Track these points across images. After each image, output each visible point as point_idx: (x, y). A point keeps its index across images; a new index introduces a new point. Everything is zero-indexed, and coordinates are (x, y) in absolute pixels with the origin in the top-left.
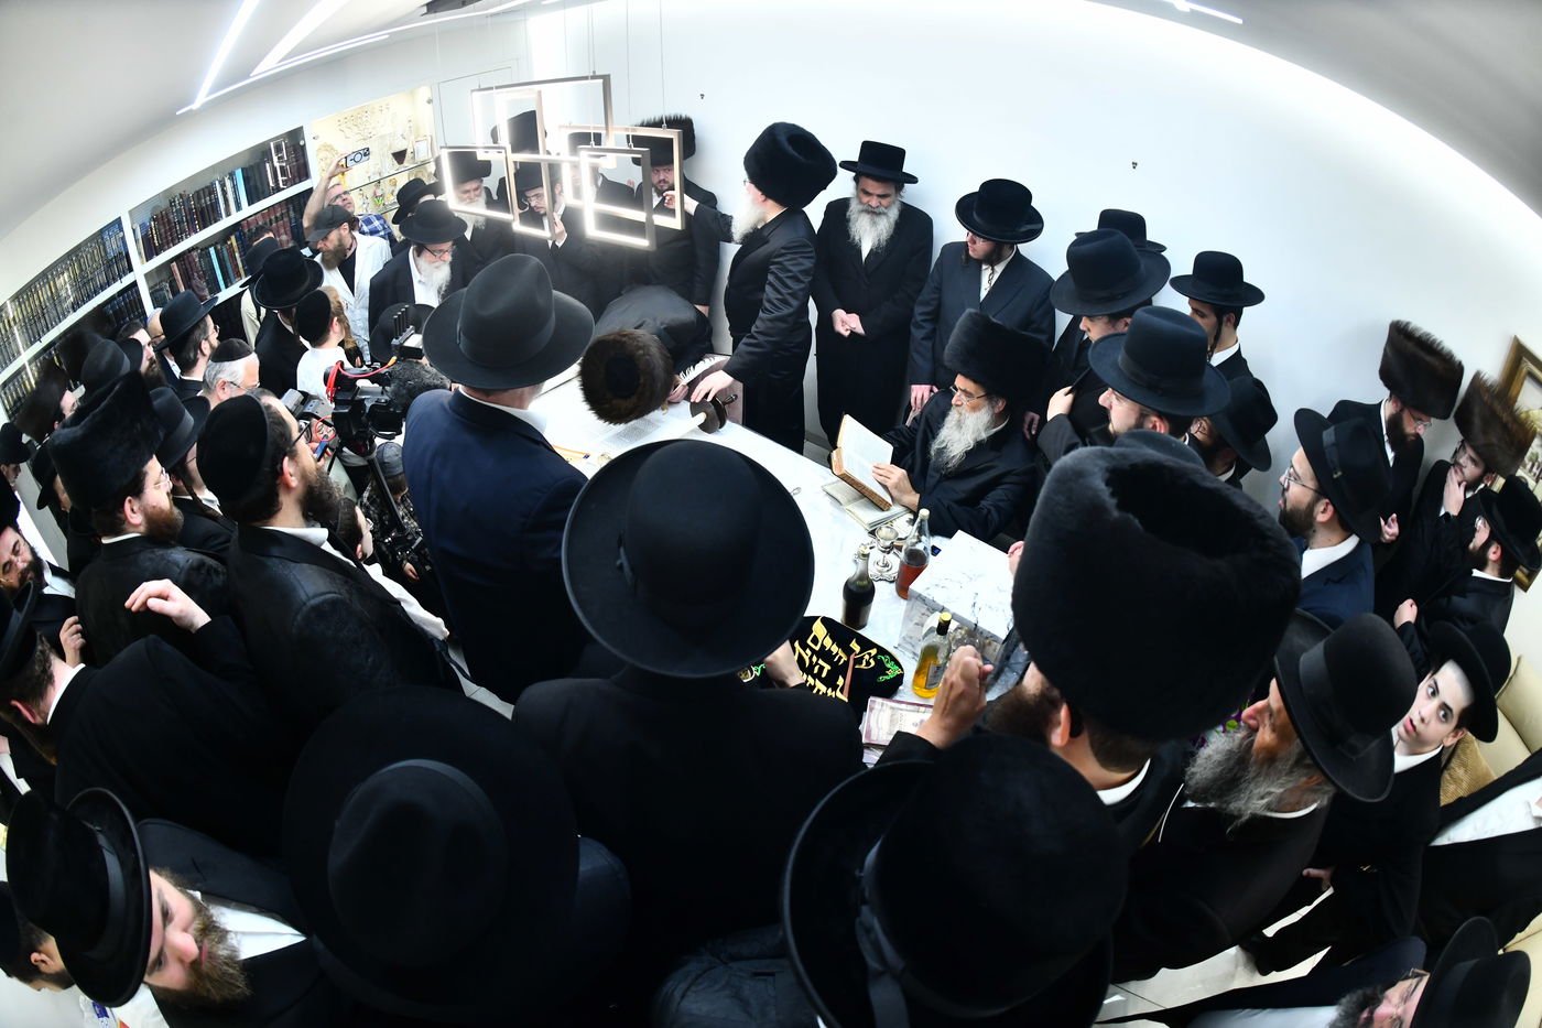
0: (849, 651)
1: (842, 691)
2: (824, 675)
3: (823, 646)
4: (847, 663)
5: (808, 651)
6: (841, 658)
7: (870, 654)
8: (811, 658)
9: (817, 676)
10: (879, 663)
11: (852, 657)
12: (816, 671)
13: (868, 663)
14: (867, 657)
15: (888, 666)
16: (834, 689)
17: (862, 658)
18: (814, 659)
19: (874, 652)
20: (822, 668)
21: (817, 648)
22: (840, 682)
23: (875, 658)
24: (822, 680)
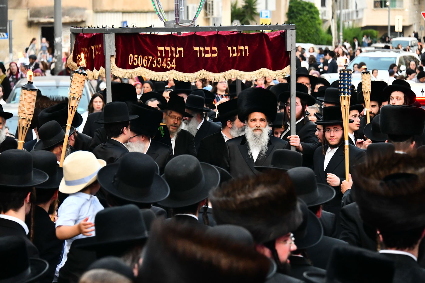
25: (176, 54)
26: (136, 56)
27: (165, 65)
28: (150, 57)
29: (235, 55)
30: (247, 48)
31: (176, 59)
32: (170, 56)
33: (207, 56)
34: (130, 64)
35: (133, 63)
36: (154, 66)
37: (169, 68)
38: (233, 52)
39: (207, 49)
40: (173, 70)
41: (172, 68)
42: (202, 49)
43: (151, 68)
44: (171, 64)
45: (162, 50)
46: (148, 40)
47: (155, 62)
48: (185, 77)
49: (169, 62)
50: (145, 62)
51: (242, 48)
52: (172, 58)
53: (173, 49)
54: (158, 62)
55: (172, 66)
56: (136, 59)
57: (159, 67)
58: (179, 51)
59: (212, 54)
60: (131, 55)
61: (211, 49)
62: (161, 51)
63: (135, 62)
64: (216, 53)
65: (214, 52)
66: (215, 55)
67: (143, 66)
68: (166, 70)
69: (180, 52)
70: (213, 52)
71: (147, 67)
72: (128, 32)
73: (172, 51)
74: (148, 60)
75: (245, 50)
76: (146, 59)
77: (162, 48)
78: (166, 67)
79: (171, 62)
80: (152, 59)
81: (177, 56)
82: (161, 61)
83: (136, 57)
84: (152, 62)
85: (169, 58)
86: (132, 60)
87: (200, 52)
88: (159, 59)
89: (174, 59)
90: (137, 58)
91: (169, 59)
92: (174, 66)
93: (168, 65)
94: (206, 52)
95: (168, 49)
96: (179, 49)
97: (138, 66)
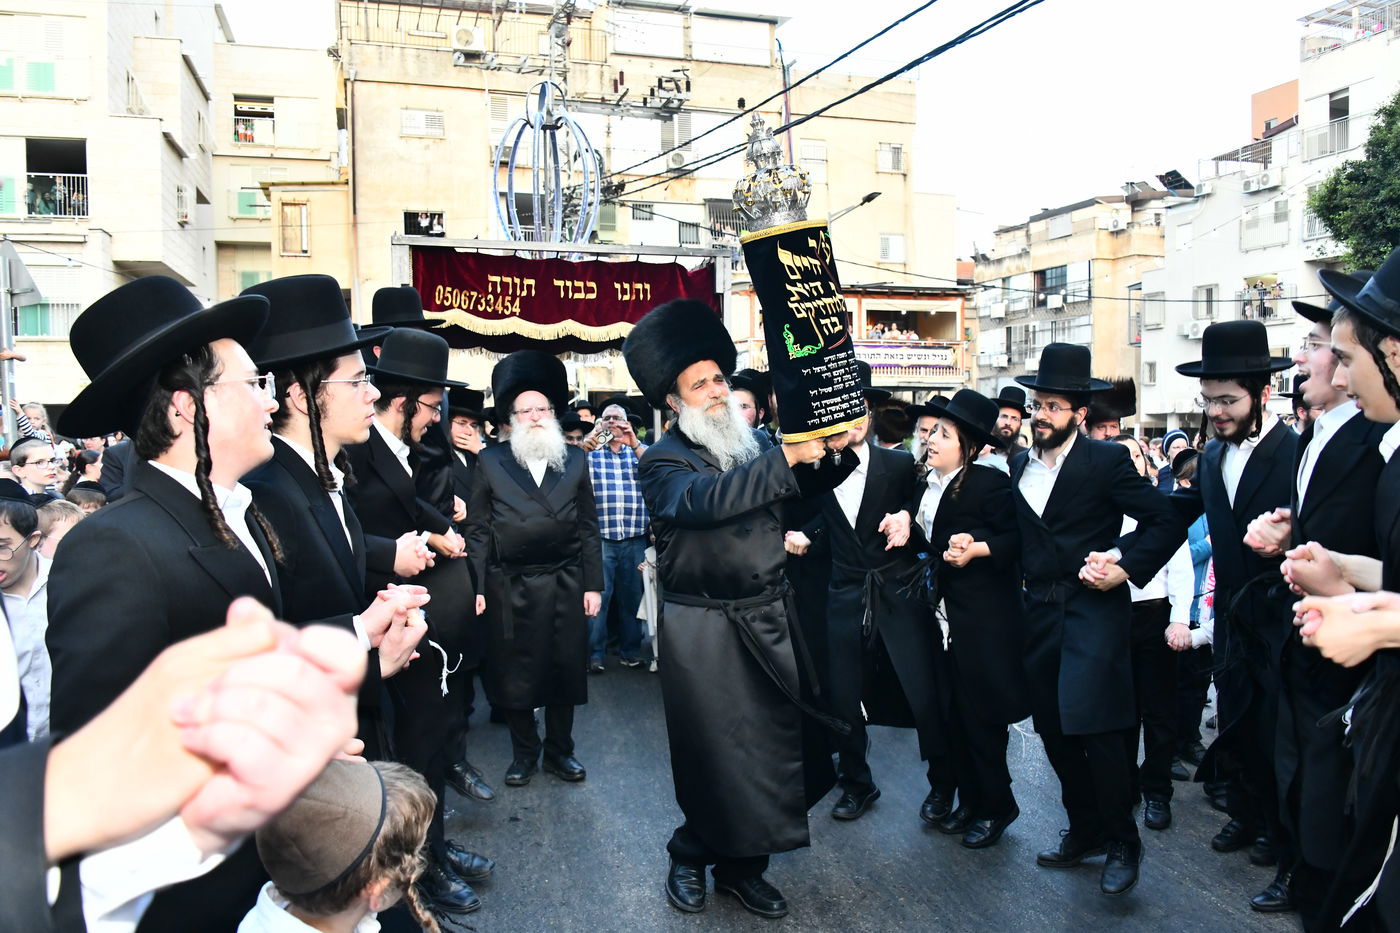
2: (822, 292)
3: (798, 268)
9: (819, 297)
20: (816, 288)
21: (798, 277)
25: (522, 290)
26: (449, 289)
27: (500, 309)
28: (474, 294)
29: (626, 298)
30: (647, 286)
31: (522, 299)
32: (510, 292)
33: (577, 296)
34: (438, 302)
35: (442, 302)
36: (481, 309)
37: (507, 313)
38: (624, 292)
39: (577, 284)
40: (515, 317)
41: (513, 314)
42: (569, 284)
43: (475, 312)
44: (512, 306)
45: (496, 282)
47: (483, 301)
48: (536, 330)
49: (509, 304)
50: (466, 302)
51: (639, 286)
52: (514, 296)
53: (517, 281)
54: (488, 302)
55: (514, 310)
56: (449, 296)
57: (489, 310)
58: (527, 285)
59: (586, 293)
60: (440, 287)
61: (585, 285)
62: (494, 284)
63: (447, 299)
64: (593, 292)
65: (591, 290)
66: (593, 296)
67: (460, 307)
68: (503, 316)
69: (529, 287)
70: (589, 290)
71: (467, 310)
73: (514, 285)
74: (470, 297)
75: (645, 291)
76: (465, 295)
77: (497, 279)
78: (503, 312)
79: (512, 302)
80: (478, 296)
81: (524, 293)
82: (492, 301)
83: (447, 291)
84: (478, 302)
85: (509, 295)
86: (441, 297)
87: (566, 288)
88: (490, 296)
89: (518, 299)
90: (451, 293)
91: (509, 298)
92: (517, 310)
93: (507, 308)
94: (576, 290)
95: (508, 280)
96: (527, 282)
97: (451, 307)
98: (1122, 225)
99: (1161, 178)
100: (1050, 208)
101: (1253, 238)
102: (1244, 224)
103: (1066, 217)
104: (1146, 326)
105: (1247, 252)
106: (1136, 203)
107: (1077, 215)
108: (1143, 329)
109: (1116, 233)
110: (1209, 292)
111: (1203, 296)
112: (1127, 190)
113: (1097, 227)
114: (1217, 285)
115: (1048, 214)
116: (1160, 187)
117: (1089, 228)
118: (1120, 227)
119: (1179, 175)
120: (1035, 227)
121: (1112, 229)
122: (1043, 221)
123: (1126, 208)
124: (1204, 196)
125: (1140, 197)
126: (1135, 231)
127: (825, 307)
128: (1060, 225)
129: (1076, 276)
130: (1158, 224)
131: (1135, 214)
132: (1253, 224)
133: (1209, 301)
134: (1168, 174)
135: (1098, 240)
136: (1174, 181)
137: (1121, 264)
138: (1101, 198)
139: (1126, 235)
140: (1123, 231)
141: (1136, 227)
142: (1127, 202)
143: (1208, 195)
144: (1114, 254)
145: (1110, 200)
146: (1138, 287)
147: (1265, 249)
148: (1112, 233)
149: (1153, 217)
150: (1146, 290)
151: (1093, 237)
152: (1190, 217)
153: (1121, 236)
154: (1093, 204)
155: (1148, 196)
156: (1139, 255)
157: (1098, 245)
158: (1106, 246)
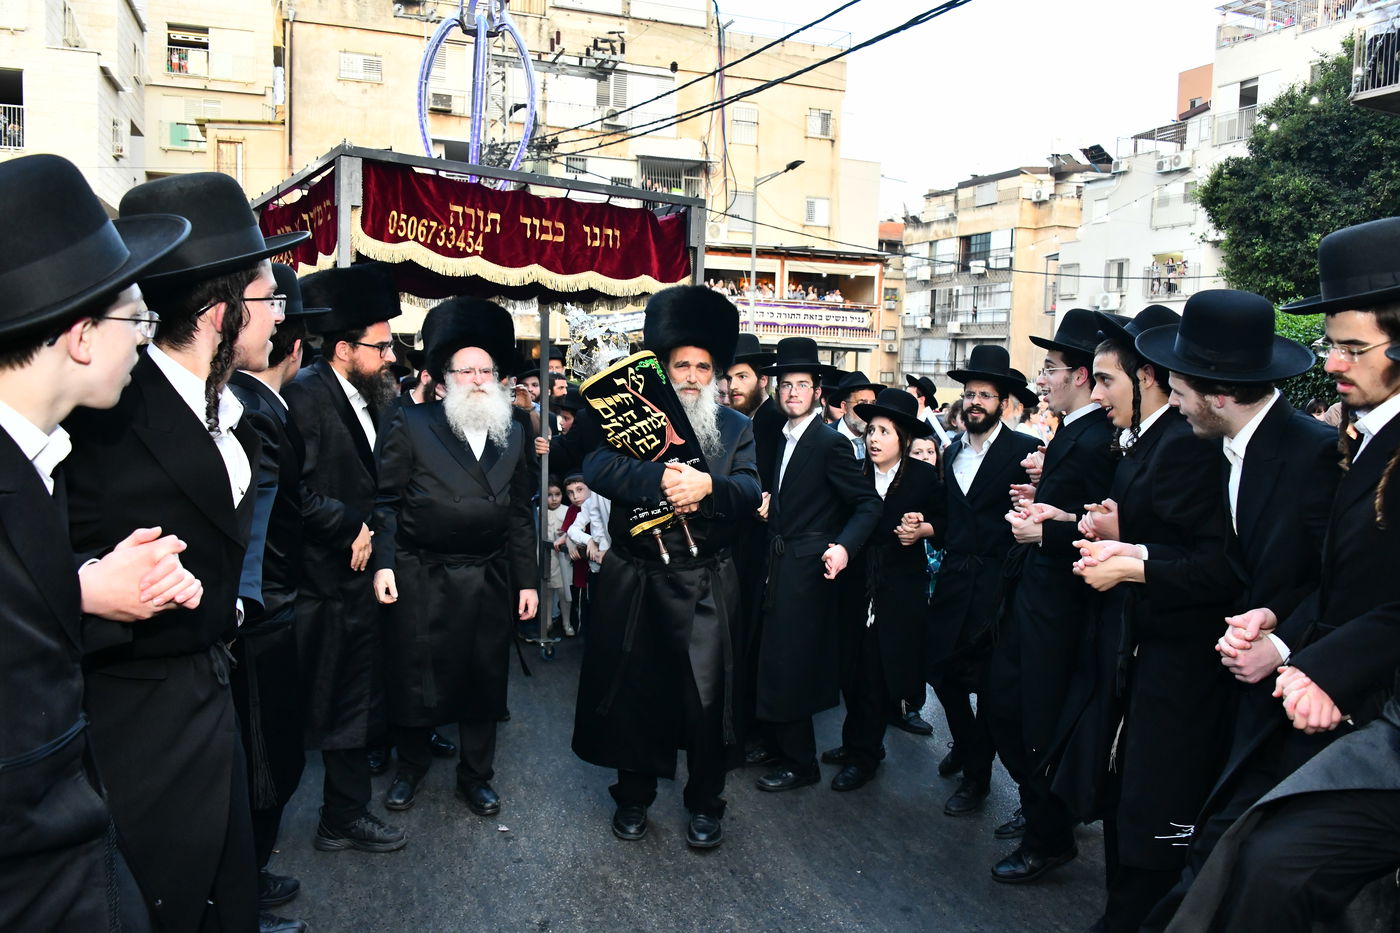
0: (622, 389)
1: (654, 412)
2: (635, 417)
3: (612, 407)
4: (634, 397)
5: (612, 420)
6: (627, 399)
7: (632, 375)
8: (618, 421)
9: (633, 422)
10: (642, 371)
11: (629, 388)
12: (629, 421)
13: (640, 380)
14: (633, 378)
15: (647, 366)
16: (650, 416)
17: (633, 382)
18: (620, 419)
19: (631, 370)
20: (630, 417)
21: (613, 413)
22: (647, 409)
23: (637, 373)
24: (639, 420)
25: (486, 225)
26: (404, 216)
27: (462, 245)
28: (434, 224)
29: (597, 243)
31: (486, 236)
32: (473, 227)
33: (544, 237)
34: (391, 231)
35: (396, 231)
36: (440, 244)
37: (470, 251)
38: (594, 237)
39: (545, 223)
40: (477, 257)
41: (475, 253)
42: (536, 222)
43: (434, 247)
44: (475, 243)
45: (458, 213)
46: (431, 186)
47: (442, 234)
48: (500, 273)
49: (470, 240)
50: (422, 232)
52: (477, 231)
53: (481, 213)
54: (448, 236)
55: (477, 248)
57: (450, 246)
58: (492, 220)
59: (554, 234)
61: (553, 225)
63: (402, 229)
66: (560, 238)
67: (416, 239)
68: (464, 254)
69: (494, 221)
70: (556, 231)
71: (425, 244)
72: (391, 160)
73: (478, 218)
74: (430, 229)
76: (423, 225)
77: (459, 209)
78: (464, 249)
79: (475, 239)
80: (437, 227)
81: (488, 229)
82: (453, 236)
83: (403, 220)
84: (437, 235)
85: (472, 230)
86: (395, 225)
87: (533, 227)
88: (452, 229)
89: (481, 236)
90: (407, 221)
91: (471, 233)
92: (480, 249)
93: (469, 245)
94: (544, 230)
95: (471, 211)
96: (491, 216)
97: (407, 238)
98: (1045, 196)
99: (1085, 151)
100: (979, 175)
101: (1164, 216)
102: (1156, 203)
103: (992, 185)
104: (1060, 296)
105: (1157, 229)
106: (1059, 175)
107: (1003, 184)
108: (1057, 298)
109: (1039, 203)
110: (1121, 266)
111: (1114, 273)
112: (1052, 162)
113: (1021, 197)
114: (1128, 260)
115: (977, 181)
116: (1085, 161)
117: (1014, 197)
118: (1042, 198)
119: (1102, 150)
120: (963, 194)
121: (1035, 199)
122: (971, 188)
123: (1049, 179)
124: (1120, 173)
125: (1063, 169)
126: (1057, 202)
127: (639, 430)
128: (987, 193)
129: (998, 242)
130: (1079, 197)
131: (1058, 186)
132: (1164, 202)
133: (1120, 278)
134: (1092, 148)
135: (1021, 209)
136: (1098, 156)
137: (1042, 234)
138: (1026, 168)
139: (1048, 205)
140: (1045, 202)
141: (1058, 199)
142: (1051, 174)
143: (1124, 173)
144: (1037, 224)
145: (1035, 171)
146: (1055, 257)
147: (1173, 227)
148: (1035, 203)
149: (1075, 189)
150: (1063, 260)
151: (1016, 207)
152: (1107, 193)
153: (1043, 207)
154: (1018, 175)
155: (1071, 168)
156: (1059, 226)
157: (1021, 215)
158: (1029, 215)
